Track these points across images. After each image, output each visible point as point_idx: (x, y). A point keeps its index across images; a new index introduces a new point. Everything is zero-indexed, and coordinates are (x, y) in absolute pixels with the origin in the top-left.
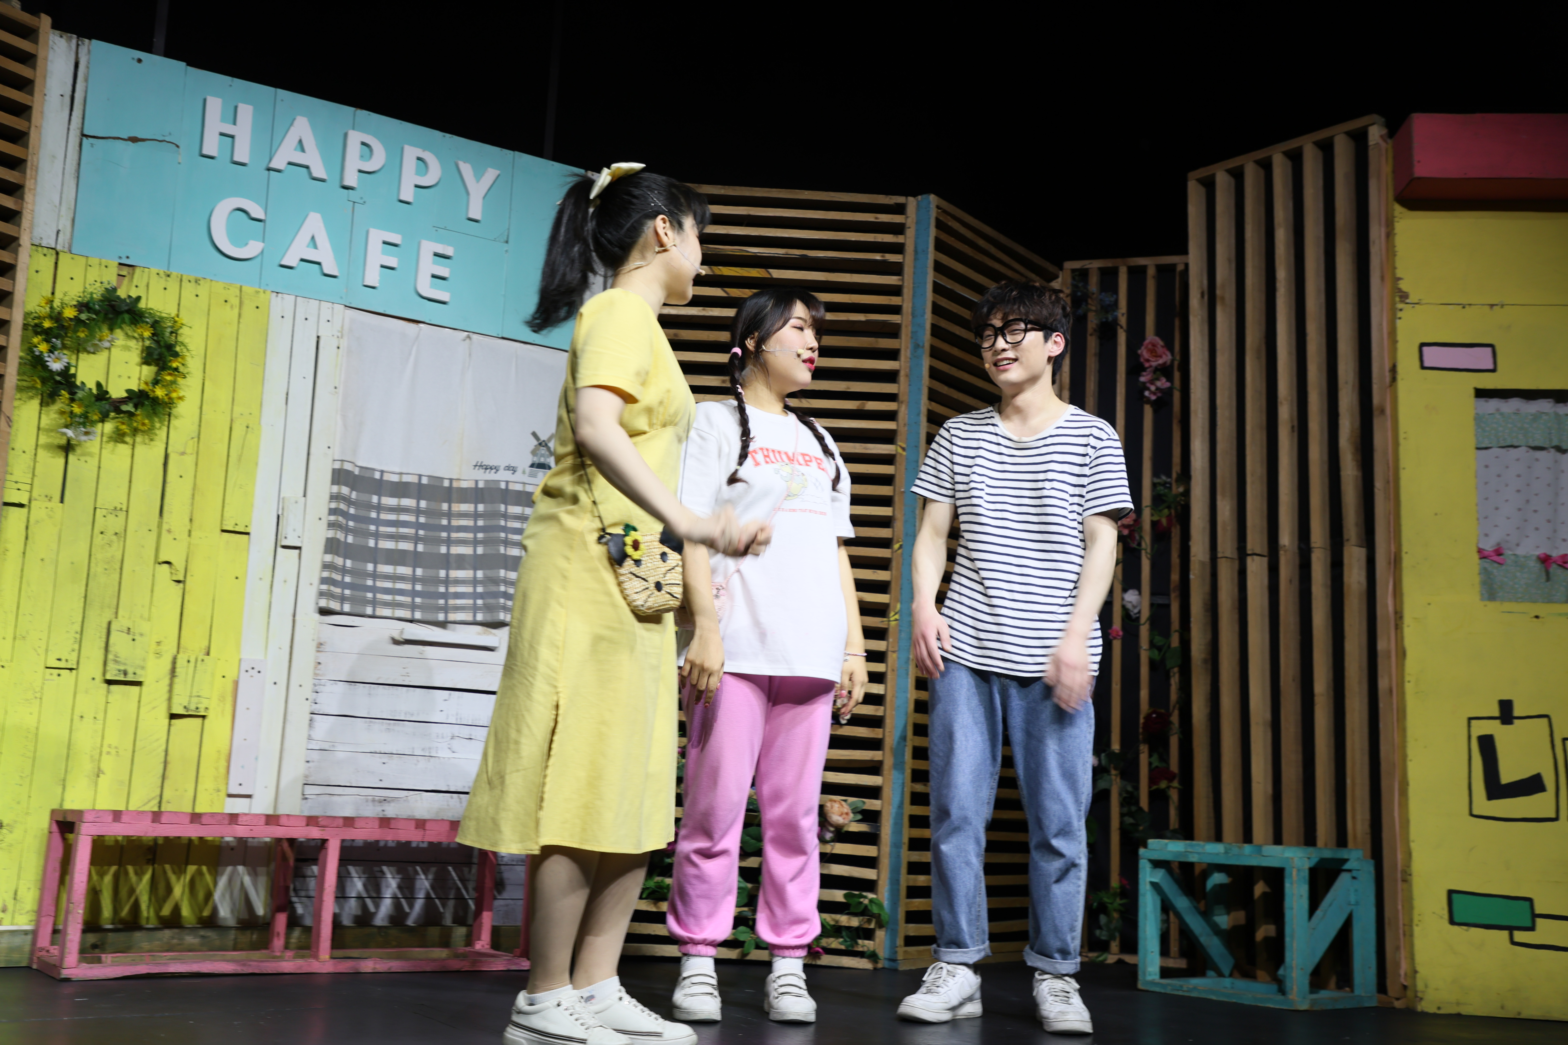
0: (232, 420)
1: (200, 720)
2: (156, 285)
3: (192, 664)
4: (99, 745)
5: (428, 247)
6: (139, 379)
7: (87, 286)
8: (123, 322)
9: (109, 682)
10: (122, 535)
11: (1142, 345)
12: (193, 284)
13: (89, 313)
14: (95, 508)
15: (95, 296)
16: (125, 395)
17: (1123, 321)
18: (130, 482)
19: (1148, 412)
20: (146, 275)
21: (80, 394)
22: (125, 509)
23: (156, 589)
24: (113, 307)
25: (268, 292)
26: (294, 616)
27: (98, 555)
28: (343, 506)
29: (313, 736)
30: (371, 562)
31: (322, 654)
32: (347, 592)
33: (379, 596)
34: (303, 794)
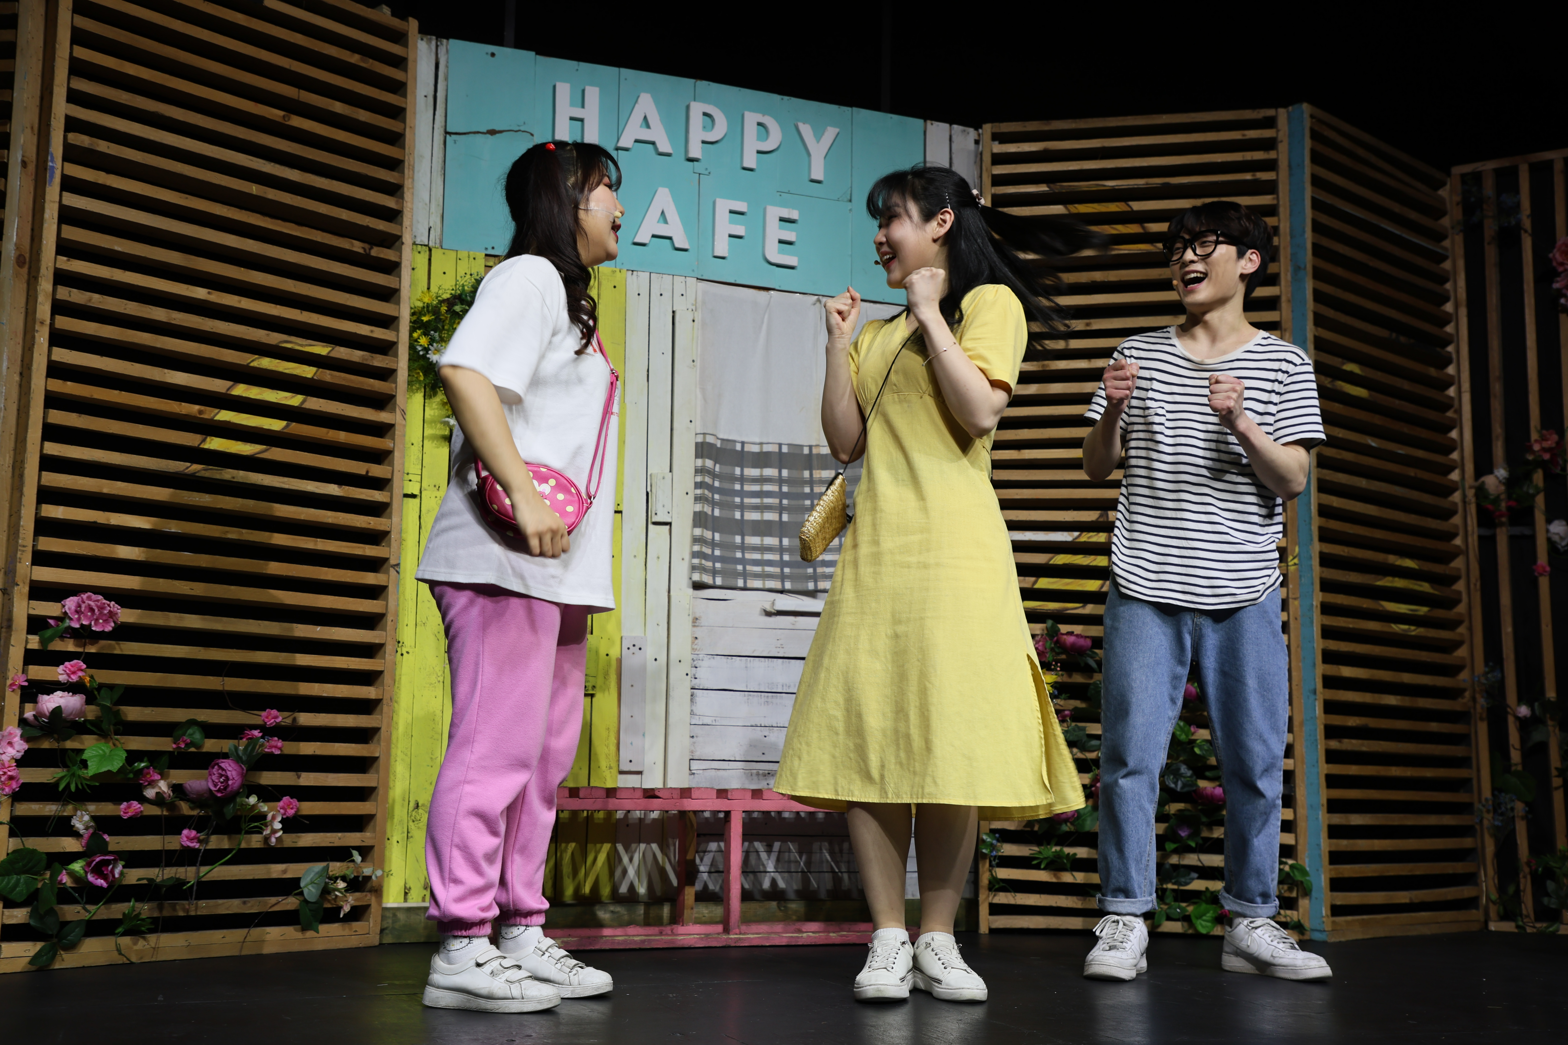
5: (774, 213)
7: (458, 279)
11: (1552, 246)
15: (466, 288)
17: (1527, 223)
25: (624, 271)
26: (669, 591)
28: (708, 480)
29: (695, 711)
30: (738, 535)
31: (699, 628)
32: (718, 565)
33: (748, 568)
34: (690, 770)
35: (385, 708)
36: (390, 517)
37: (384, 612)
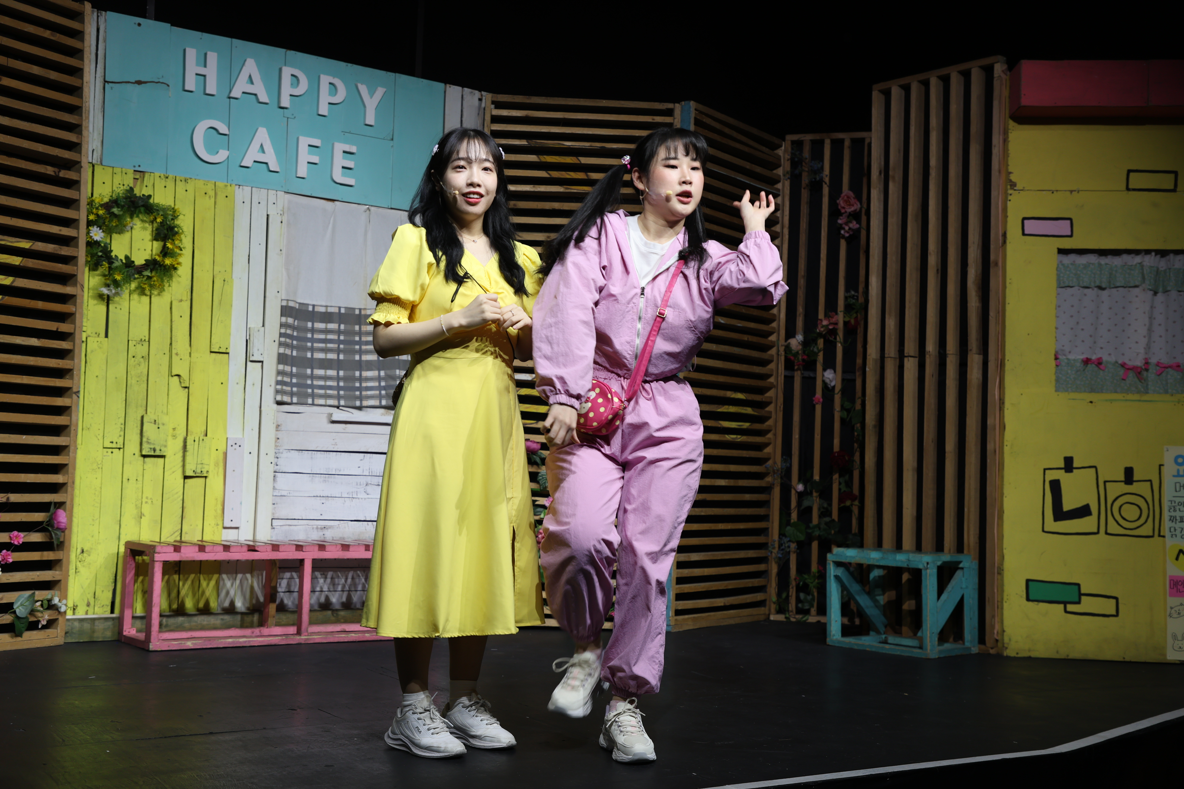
0: (213, 276)
1: (203, 479)
2: (159, 184)
3: (197, 442)
4: (140, 498)
5: (340, 147)
6: (152, 250)
7: (115, 188)
8: (140, 212)
9: (144, 456)
10: (147, 358)
11: (840, 197)
12: (183, 182)
13: (118, 208)
14: (128, 341)
15: (121, 195)
16: (144, 262)
17: (827, 180)
18: (150, 321)
19: (843, 244)
20: (152, 178)
21: (117, 264)
22: (147, 340)
23: (170, 393)
24: (133, 202)
25: (233, 185)
26: (260, 407)
27: (132, 372)
28: (289, 332)
29: (276, 487)
30: (309, 368)
31: (280, 432)
32: (295, 389)
33: (316, 391)
34: (272, 525)
35: (69, 489)
36: (73, 359)
37: (68, 424)
